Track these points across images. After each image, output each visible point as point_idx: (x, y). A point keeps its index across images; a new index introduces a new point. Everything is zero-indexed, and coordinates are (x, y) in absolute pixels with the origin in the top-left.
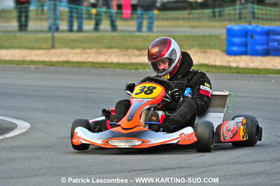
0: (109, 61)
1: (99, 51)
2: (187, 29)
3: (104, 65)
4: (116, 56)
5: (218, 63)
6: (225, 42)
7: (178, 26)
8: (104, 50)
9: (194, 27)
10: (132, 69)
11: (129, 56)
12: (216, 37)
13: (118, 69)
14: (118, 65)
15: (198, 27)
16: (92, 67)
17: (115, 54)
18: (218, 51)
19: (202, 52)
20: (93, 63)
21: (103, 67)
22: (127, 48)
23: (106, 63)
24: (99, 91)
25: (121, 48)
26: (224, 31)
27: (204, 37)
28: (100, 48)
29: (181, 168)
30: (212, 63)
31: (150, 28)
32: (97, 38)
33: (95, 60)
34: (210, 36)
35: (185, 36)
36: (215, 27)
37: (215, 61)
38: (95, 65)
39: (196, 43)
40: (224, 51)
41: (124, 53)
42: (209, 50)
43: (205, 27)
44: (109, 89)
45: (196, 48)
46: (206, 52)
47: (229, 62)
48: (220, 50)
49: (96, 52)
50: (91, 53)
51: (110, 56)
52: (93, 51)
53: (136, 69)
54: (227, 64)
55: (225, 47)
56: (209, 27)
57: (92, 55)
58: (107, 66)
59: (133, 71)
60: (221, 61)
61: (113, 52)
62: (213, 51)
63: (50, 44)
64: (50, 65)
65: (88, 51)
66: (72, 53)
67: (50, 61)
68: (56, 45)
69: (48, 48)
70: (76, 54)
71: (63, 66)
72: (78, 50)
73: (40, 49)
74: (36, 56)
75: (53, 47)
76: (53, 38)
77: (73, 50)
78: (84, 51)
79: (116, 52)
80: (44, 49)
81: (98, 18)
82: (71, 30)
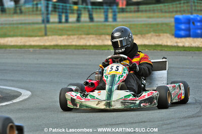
0: (88, 44)
1: (80, 37)
2: (145, 19)
3: (84, 47)
4: (93, 41)
5: (169, 44)
6: (173, 28)
7: (138, 17)
8: (84, 36)
9: (150, 17)
10: (105, 50)
11: (103, 40)
12: (167, 24)
13: (95, 50)
14: (95, 46)
15: (153, 17)
16: (75, 49)
17: (92, 39)
18: (168, 35)
19: (157, 36)
20: (76, 46)
21: (84, 49)
22: (101, 34)
23: (86, 46)
24: (81, 67)
25: (96, 34)
26: (173, 20)
27: (157, 24)
28: (81, 34)
29: (144, 122)
30: (165, 43)
31: (115, 19)
32: (78, 27)
33: (78, 44)
34: (162, 24)
35: (143, 24)
36: (165, 17)
37: (167, 42)
38: (77, 47)
39: (152, 29)
40: (173, 35)
41: (99, 38)
42: (161, 34)
43: (158, 17)
44: (89, 65)
45: (152, 33)
46: (159, 36)
47: (177, 42)
48: (170, 34)
49: (78, 37)
50: (74, 38)
51: (88, 40)
52: (75, 37)
53: (109, 49)
54: (175, 44)
55: (173, 32)
56: (161, 17)
57: (75, 40)
58: (87, 48)
59: (106, 51)
60: (171, 42)
61: (90, 38)
62: (165, 34)
63: (43, 33)
64: (44, 48)
65: (72, 37)
66: (60, 39)
67: (44, 46)
68: (48, 33)
69: (42, 36)
70: (63, 39)
71: (54, 49)
72: (64, 37)
73: (36, 36)
74: (34, 41)
75: (46, 35)
76: (46, 28)
77: (60, 37)
78: (69, 37)
79: (93, 38)
80: (39, 36)
81: (79, 12)
82: (60, 22)
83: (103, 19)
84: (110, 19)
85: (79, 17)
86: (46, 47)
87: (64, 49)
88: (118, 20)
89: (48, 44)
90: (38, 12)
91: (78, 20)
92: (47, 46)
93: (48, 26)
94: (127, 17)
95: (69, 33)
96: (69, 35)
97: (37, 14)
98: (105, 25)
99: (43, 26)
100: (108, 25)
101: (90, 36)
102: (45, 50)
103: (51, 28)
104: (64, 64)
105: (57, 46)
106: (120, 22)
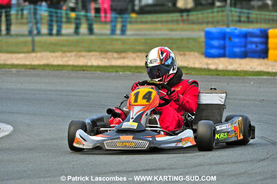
0: (89, 64)
1: (79, 54)
2: (166, 32)
3: (84, 68)
4: (96, 59)
5: (197, 66)
6: (203, 45)
7: (156, 30)
8: (84, 54)
9: (172, 30)
10: (112, 72)
11: (109, 59)
12: (195, 40)
13: (99, 72)
14: (98, 67)
16: (72, 70)
17: (94, 57)
18: (196, 54)
19: (181, 55)
20: (73, 66)
21: (84, 70)
22: (107, 51)
23: (86, 66)
25: (100, 51)
26: (203, 34)
27: (182, 39)
28: (80, 51)
30: (191, 65)
31: (123, 31)
32: (77, 41)
33: (76, 64)
34: (188, 39)
35: (163, 39)
36: (193, 30)
37: (194, 63)
38: (75, 68)
39: (174, 46)
40: (202, 54)
41: (104, 56)
42: (187, 53)
43: (182, 30)
44: (90, 92)
45: (175, 51)
46: (185, 55)
47: (207, 64)
48: (198, 52)
49: (76, 55)
50: (71, 56)
51: (90, 59)
52: (73, 54)
53: (117, 72)
54: (206, 67)
55: (203, 50)
57: (73, 58)
58: (88, 69)
59: (113, 74)
60: (200, 63)
61: (92, 56)
62: (192, 53)
63: (30, 48)
64: (30, 69)
65: (68, 54)
66: (52, 57)
67: (31, 65)
68: (37, 49)
69: (28, 52)
70: (56, 57)
71: (44, 69)
72: (59, 54)
73: (20, 53)
74: (17, 59)
75: (33, 51)
76: (33, 41)
77: (53, 54)
78: (64, 55)
79: (96, 55)
80: (24, 53)
81: (78, 21)
82: (50, 34)
83: (108, 32)
84: (118, 32)
85: (77, 28)
86: (33, 67)
87: (58, 70)
88: (128, 33)
89: (36, 62)
90: (24, 21)
91: (77, 32)
92: (35, 65)
93: (37, 39)
94: (142, 30)
95: (64, 49)
96: (64, 52)
97: (22, 23)
98: (112, 40)
99: (29, 39)
100: (117, 40)
101: (92, 53)
102: (32, 70)
103: (40, 42)
104: (57, 91)
105: (48, 65)
106: (132, 35)
